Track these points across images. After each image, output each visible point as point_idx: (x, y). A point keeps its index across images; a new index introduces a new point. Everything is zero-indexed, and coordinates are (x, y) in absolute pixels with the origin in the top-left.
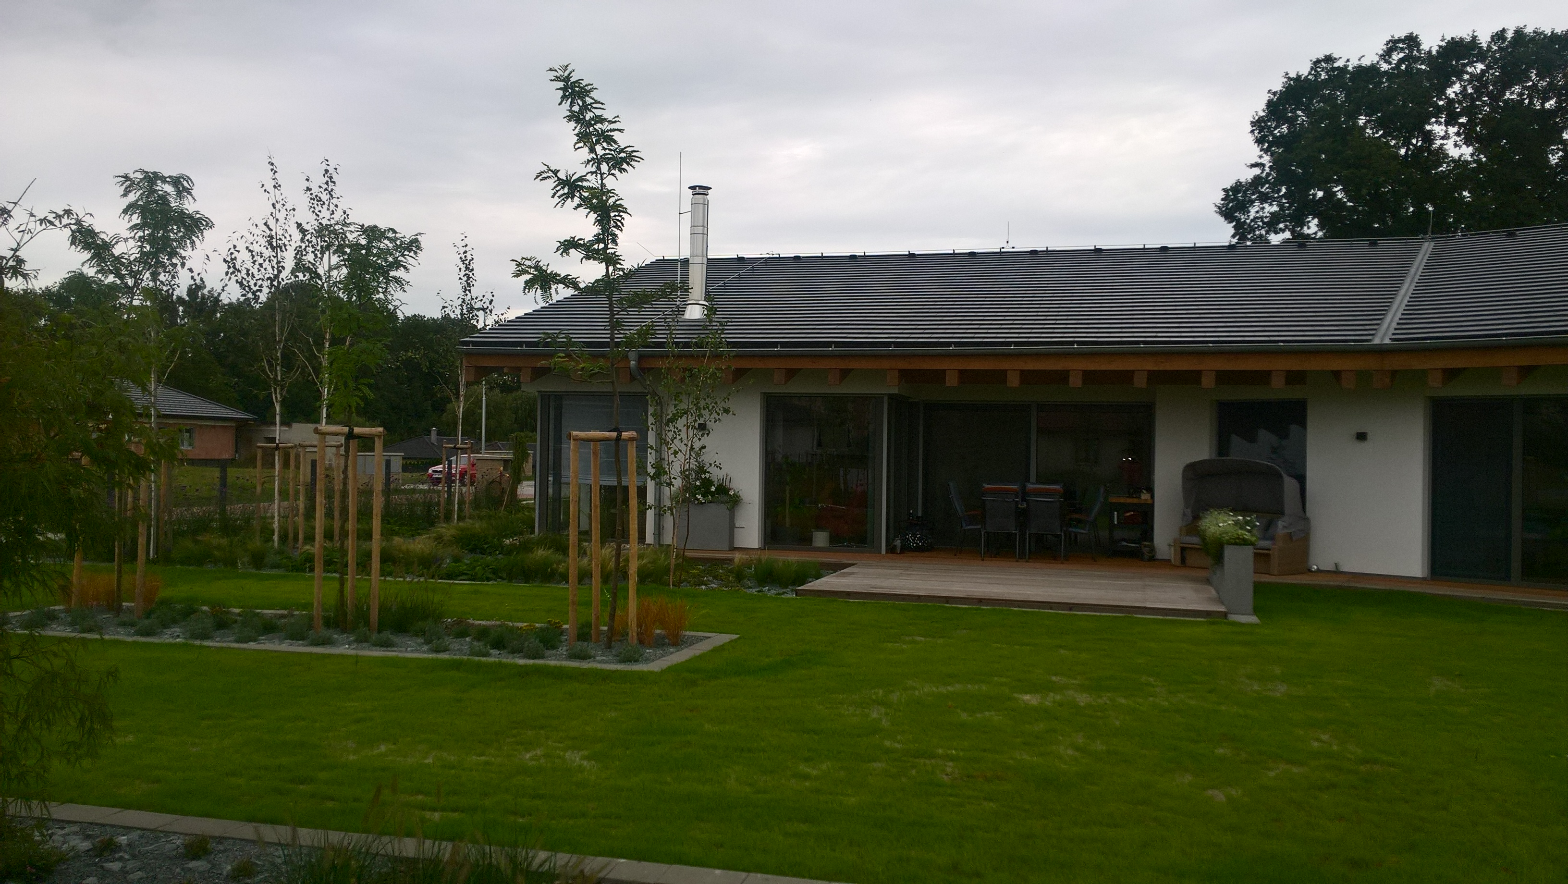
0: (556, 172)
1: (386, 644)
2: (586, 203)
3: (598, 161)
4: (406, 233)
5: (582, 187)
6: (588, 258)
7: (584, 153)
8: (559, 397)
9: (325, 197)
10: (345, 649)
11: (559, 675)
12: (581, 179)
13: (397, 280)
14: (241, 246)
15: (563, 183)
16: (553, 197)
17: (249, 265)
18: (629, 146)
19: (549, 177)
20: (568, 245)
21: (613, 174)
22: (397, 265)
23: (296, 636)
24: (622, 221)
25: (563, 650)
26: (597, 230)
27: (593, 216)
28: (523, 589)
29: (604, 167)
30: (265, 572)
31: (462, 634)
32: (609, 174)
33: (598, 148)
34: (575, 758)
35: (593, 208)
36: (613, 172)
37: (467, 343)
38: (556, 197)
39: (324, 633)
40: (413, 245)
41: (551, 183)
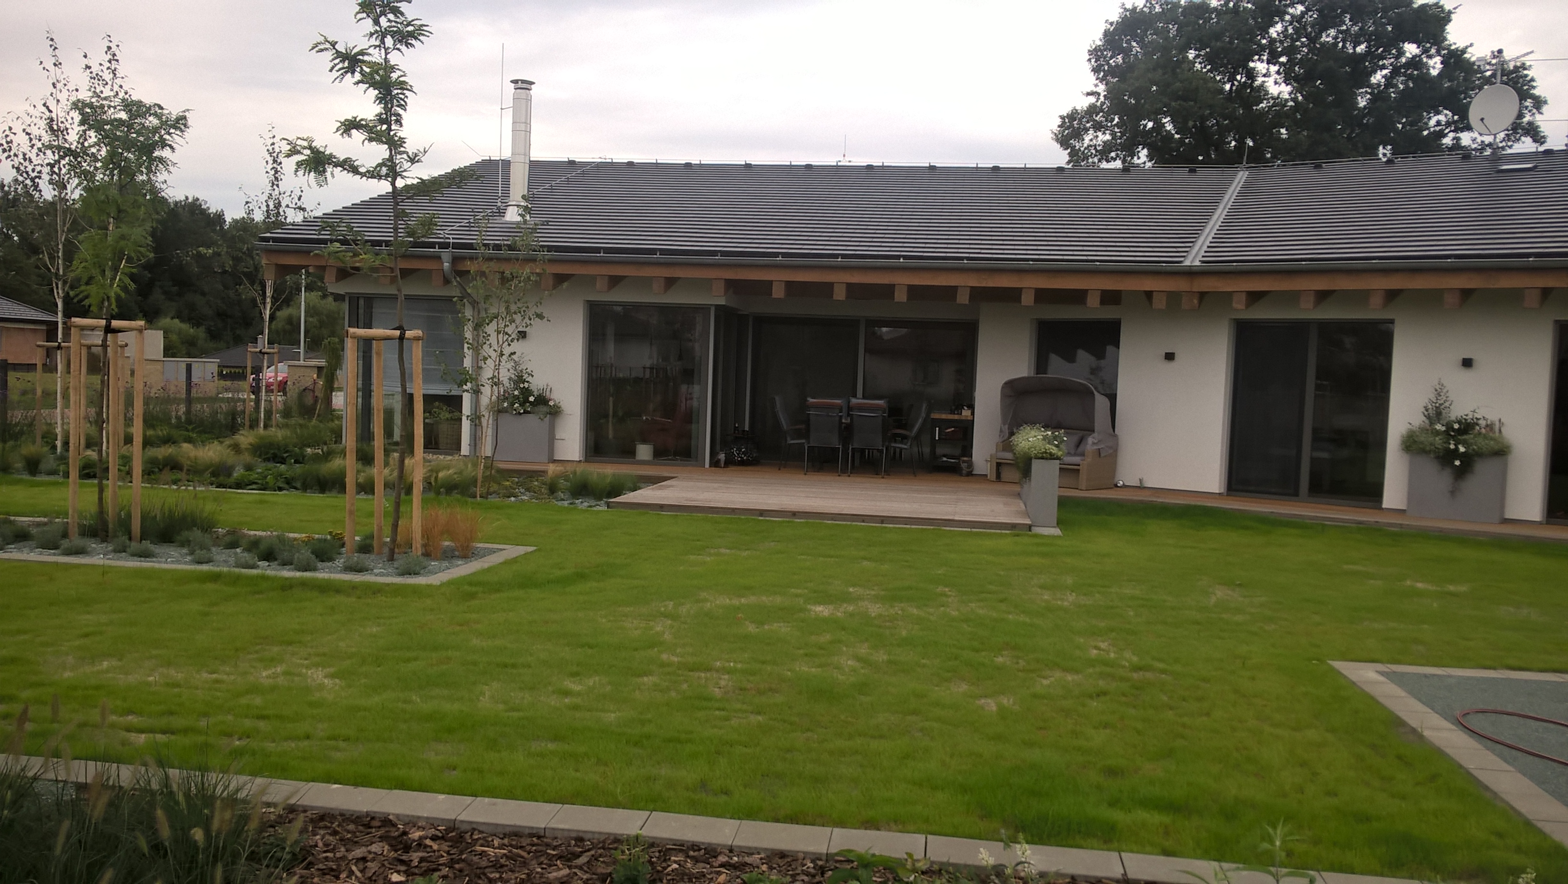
0: (333, 44)
1: (145, 555)
2: (368, 80)
3: (383, 35)
4: (173, 109)
5: (363, 62)
6: (371, 140)
7: (368, 25)
8: (370, 299)
9: (107, 76)
10: (97, 560)
11: (326, 588)
12: (362, 53)
13: (161, 160)
14: (18, 127)
15: (343, 56)
16: (331, 70)
17: (25, 148)
18: (417, 19)
19: (326, 49)
20: (350, 126)
21: (398, 49)
22: (164, 144)
23: (50, 545)
24: (406, 99)
25: (340, 562)
26: (378, 109)
27: (373, 93)
28: (316, 499)
29: (389, 41)
30: (38, 478)
31: (233, 545)
32: (394, 49)
33: (383, 21)
34: (318, 676)
35: (374, 85)
36: (398, 46)
37: (266, 240)
38: (334, 71)
39: (77, 541)
40: (180, 123)
41: (329, 55)
